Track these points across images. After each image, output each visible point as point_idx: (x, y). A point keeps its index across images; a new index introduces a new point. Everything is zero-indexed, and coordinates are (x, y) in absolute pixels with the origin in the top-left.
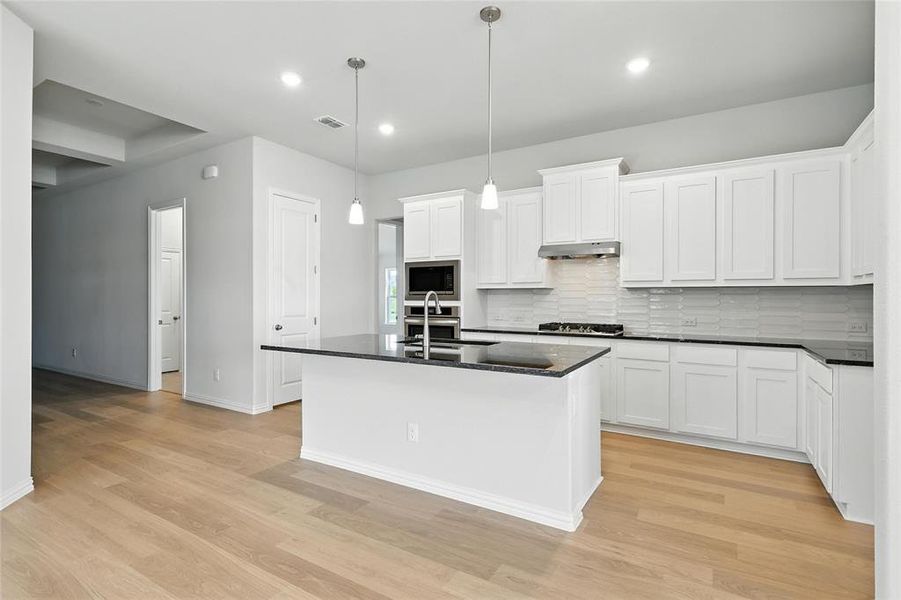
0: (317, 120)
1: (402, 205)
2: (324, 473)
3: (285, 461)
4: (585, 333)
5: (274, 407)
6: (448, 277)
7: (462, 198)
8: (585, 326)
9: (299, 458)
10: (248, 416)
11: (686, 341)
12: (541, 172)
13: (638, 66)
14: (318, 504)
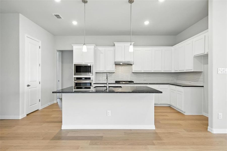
0: (53, 14)
1: (72, 47)
2: (78, 132)
3: (57, 132)
4: (127, 83)
5: (27, 115)
6: (89, 69)
7: (94, 47)
8: (127, 81)
9: (61, 129)
10: (18, 120)
11: (149, 84)
12: (115, 43)
13: (147, 23)
14: (89, 141)
